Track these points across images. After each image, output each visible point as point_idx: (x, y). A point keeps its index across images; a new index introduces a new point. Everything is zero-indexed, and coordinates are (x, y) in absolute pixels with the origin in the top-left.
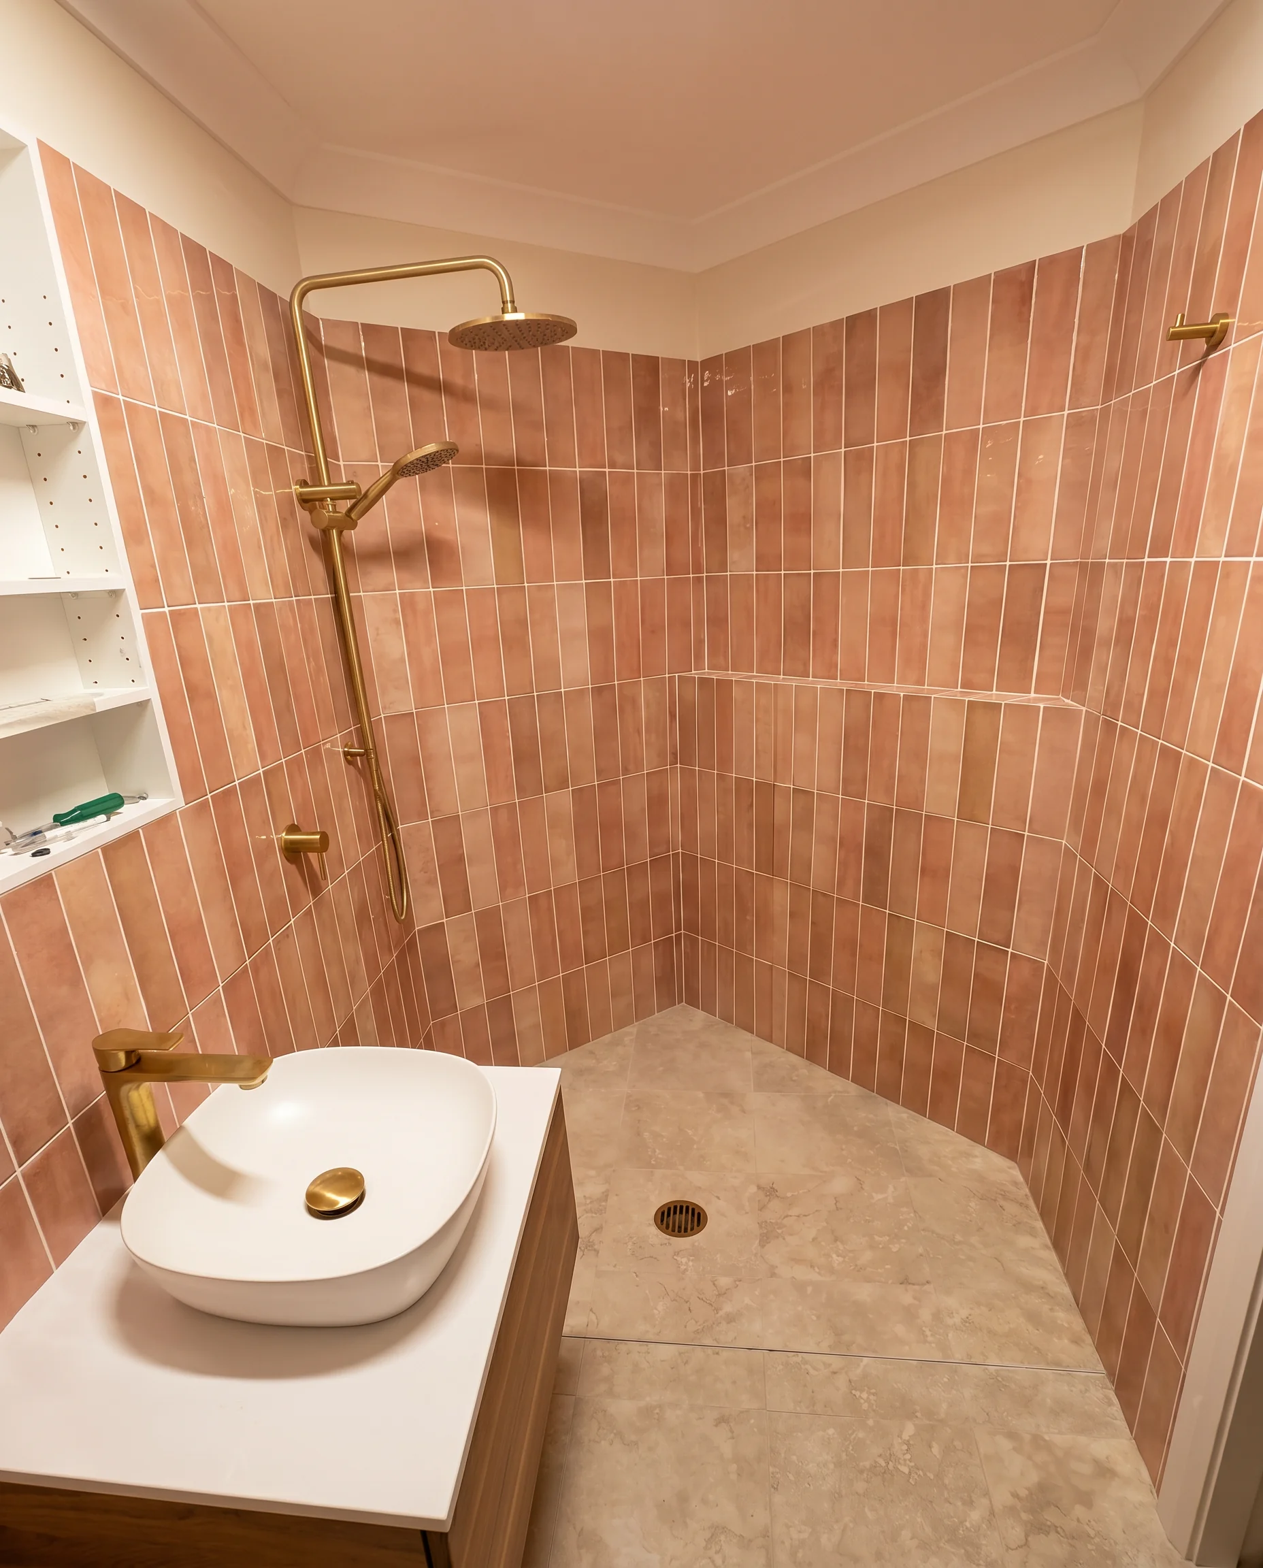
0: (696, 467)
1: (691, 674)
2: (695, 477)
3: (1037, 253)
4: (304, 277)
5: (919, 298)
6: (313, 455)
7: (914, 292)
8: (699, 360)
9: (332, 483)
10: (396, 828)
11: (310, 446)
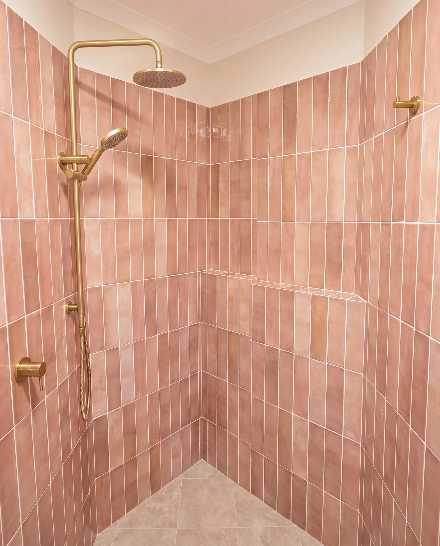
0: (208, 162)
1: (205, 272)
2: (208, 166)
3: (329, 69)
4: (75, 42)
5: (285, 87)
6: (70, 140)
7: (283, 85)
8: (210, 107)
9: (78, 154)
10: (89, 355)
11: (69, 135)
